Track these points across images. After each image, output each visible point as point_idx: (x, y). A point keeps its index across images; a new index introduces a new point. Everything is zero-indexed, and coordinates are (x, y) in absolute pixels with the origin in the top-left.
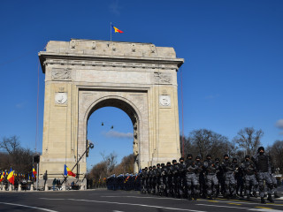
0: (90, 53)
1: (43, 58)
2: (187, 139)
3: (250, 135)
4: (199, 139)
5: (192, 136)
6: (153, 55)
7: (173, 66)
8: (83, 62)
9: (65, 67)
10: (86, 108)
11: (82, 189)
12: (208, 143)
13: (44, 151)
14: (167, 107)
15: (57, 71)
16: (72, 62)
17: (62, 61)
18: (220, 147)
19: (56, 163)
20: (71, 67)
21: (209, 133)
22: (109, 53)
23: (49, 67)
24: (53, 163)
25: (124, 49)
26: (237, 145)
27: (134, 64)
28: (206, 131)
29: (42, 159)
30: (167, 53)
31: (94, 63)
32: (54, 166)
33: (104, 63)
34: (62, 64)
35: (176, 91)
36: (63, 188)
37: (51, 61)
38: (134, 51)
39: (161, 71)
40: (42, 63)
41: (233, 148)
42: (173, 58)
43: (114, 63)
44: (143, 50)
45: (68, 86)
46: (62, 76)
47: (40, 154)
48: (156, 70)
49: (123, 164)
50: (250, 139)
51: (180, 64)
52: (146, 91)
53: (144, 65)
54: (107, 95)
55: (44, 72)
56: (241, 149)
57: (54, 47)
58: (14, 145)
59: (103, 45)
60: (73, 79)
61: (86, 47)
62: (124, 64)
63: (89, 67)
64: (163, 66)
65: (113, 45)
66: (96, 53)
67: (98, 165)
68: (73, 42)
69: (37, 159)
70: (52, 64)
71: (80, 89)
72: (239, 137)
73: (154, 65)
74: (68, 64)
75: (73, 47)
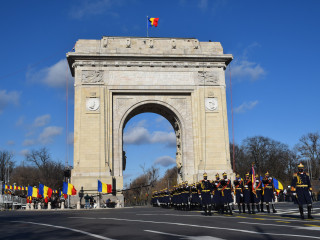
0: (124, 52)
1: (71, 60)
2: (239, 147)
3: (314, 142)
4: (254, 147)
5: (246, 144)
6: (196, 51)
7: (220, 64)
8: (117, 63)
9: (97, 69)
10: (122, 115)
11: (118, 206)
12: (264, 151)
13: (75, 165)
14: (213, 111)
15: (87, 73)
16: (104, 63)
17: (93, 62)
18: (280, 156)
19: (90, 177)
20: (103, 68)
21: (265, 140)
22: (146, 52)
23: (78, 70)
24: (85, 177)
25: (163, 46)
26: (299, 153)
27: (175, 63)
28: (262, 139)
29: (73, 174)
30: (213, 48)
31: (128, 63)
32: (88, 181)
33: (140, 63)
34: (94, 66)
35: (224, 92)
36: (97, 206)
37: (81, 62)
38: (174, 48)
39: (206, 69)
40: (70, 66)
41: (294, 157)
42: (220, 54)
43: (152, 63)
44: (185, 46)
45: (99, 90)
46: (92, 79)
47: (72, 167)
48: (201, 69)
49: (166, 178)
50: (314, 146)
51: (228, 61)
52: (189, 94)
53: (186, 64)
54: (144, 100)
55: (73, 74)
56: (304, 158)
57: (83, 47)
58: (44, 158)
59: (139, 42)
60: (106, 81)
61: (119, 45)
62: (163, 63)
63: (124, 68)
64: (208, 64)
65: (150, 42)
66: (131, 52)
67: (138, 179)
68: (105, 40)
69: (67, 174)
70: (81, 66)
71: (114, 94)
72: (302, 144)
73: (197, 64)
74: (100, 65)
75: (105, 46)
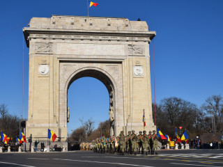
0: (69, 28)
1: (27, 33)
2: (158, 106)
3: (217, 102)
4: (170, 106)
5: (163, 103)
6: (127, 29)
7: (146, 39)
8: (63, 37)
9: (47, 41)
10: (66, 78)
11: (64, 150)
12: (177, 110)
13: (29, 117)
14: (140, 76)
15: (39, 45)
16: (54, 36)
17: (44, 36)
18: (189, 114)
19: (41, 127)
20: (52, 41)
21: (179, 101)
22: (87, 28)
23: (32, 42)
24: (37, 127)
25: (100, 24)
26: (205, 112)
27: (110, 38)
28: (176, 99)
29: (28, 124)
30: (141, 26)
31: (73, 37)
32: (39, 130)
33: (82, 37)
34: (44, 39)
35: (148, 62)
36: (47, 150)
37: (34, 36)
38: (109, 25)
39: (134, 43)
40: (26, 38)
41: (201, 114)
42: (146, 31)
43: (91, 37)
44: (118, 24)
45: (49, 59)
46: (44, 49)
47: (26, 120)
48: (130, 43)
49: (99, 129)
50: (217, 106)
51: (152, 37)
52: (121, 63)
53: (119, 38)
54: (85, 67)
55: (28, 46)
56: (209, 115)
57: (37, 23)
58: (3, 112)
59: (81, 20)
60: (54, 52)
61: (65, 22)
62: (100, 38)
63: (68, 41)
64: (136, 39)
65: (90, 20)
66: (75, 28)
67: (78, 130)
68: (54, 18)
69: (23, 124)
70: (35, 38)
71: (60, 61)
72: (207, 104)
73: (128, 38)
74: (50, 39)
75: (54, 23)
